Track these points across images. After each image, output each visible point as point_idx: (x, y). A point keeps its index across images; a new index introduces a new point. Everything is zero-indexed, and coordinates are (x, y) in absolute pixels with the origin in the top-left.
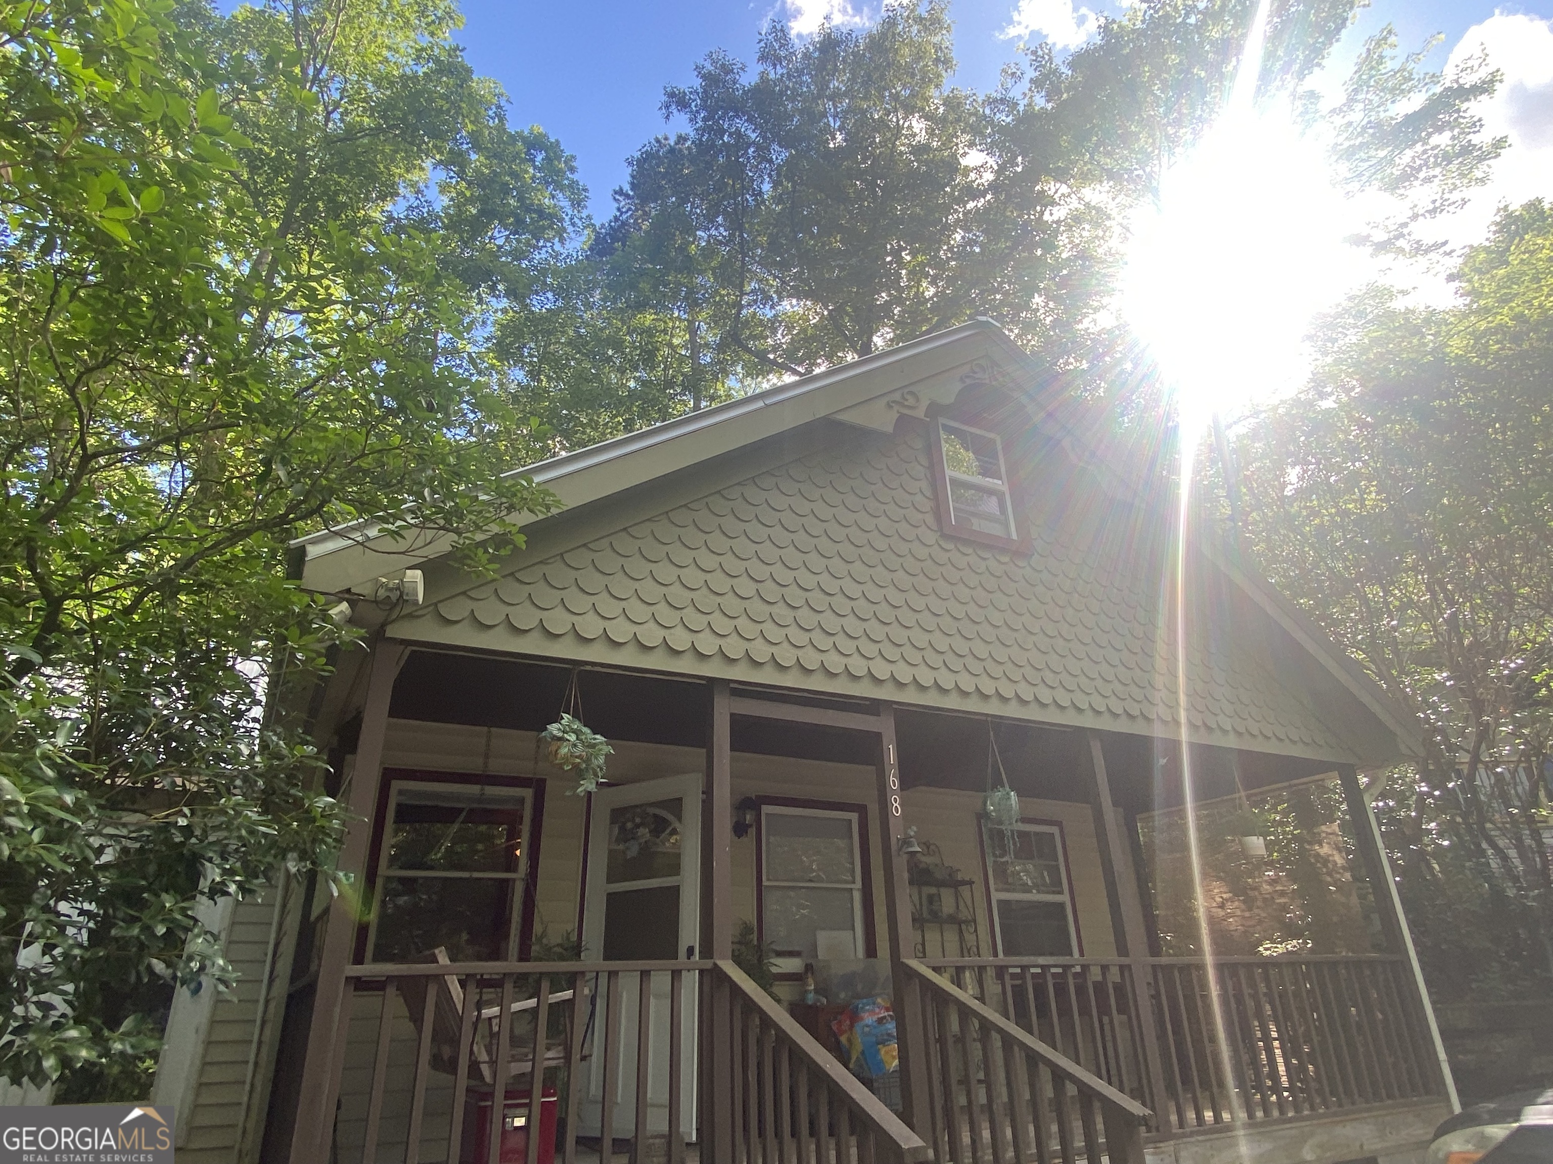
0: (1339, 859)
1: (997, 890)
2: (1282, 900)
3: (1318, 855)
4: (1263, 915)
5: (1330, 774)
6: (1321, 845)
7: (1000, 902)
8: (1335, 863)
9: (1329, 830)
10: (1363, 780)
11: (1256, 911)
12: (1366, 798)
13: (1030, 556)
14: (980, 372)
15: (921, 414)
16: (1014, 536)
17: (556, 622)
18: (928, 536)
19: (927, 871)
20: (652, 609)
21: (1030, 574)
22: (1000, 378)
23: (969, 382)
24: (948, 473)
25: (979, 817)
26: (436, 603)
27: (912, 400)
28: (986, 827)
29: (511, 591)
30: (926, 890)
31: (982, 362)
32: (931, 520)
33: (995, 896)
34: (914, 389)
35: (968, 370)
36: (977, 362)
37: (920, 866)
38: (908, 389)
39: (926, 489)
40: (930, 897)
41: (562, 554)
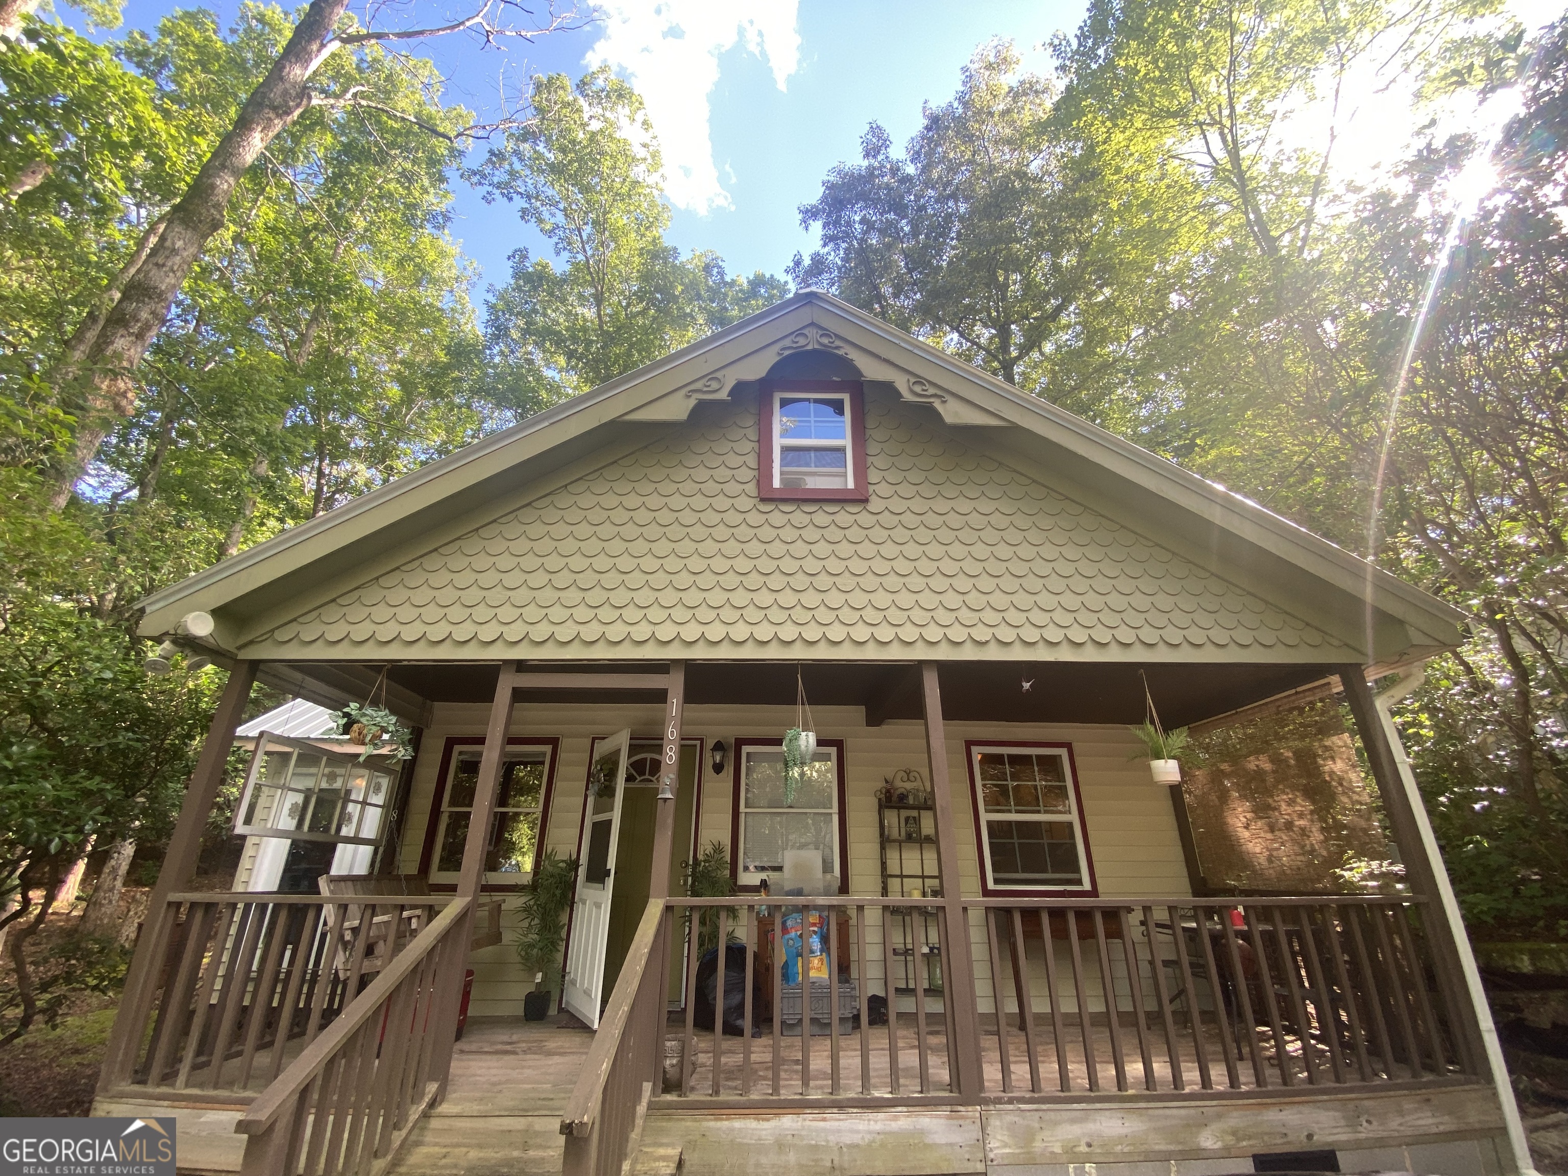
1: (987, 811)
12: (1380, 704)
13: (866, 501)
14: (802, 341)
15: (723, 395)
16: (851, 485)
17: (361, 632)
18: (745, 503)
19: (903, 797)
20: (446, 610)
21: (865, 519)
22: (825, 341)
23: (787, 353)
24: (778, 442)
25: (969, 744)
26: (273, 631)
27: (714, 385)
28: (977, 753)
29: (332, 613)
30: (904, 813)
31: (805, 331)
32: (751, 488)
33: (984, 817)
34: (719, 375)
35: (787, 342)
36: (799, 333)
37: (899, 792)
38: (711, 376)
39: (752, 461)
40: (907, 819)
41: (377, 578)
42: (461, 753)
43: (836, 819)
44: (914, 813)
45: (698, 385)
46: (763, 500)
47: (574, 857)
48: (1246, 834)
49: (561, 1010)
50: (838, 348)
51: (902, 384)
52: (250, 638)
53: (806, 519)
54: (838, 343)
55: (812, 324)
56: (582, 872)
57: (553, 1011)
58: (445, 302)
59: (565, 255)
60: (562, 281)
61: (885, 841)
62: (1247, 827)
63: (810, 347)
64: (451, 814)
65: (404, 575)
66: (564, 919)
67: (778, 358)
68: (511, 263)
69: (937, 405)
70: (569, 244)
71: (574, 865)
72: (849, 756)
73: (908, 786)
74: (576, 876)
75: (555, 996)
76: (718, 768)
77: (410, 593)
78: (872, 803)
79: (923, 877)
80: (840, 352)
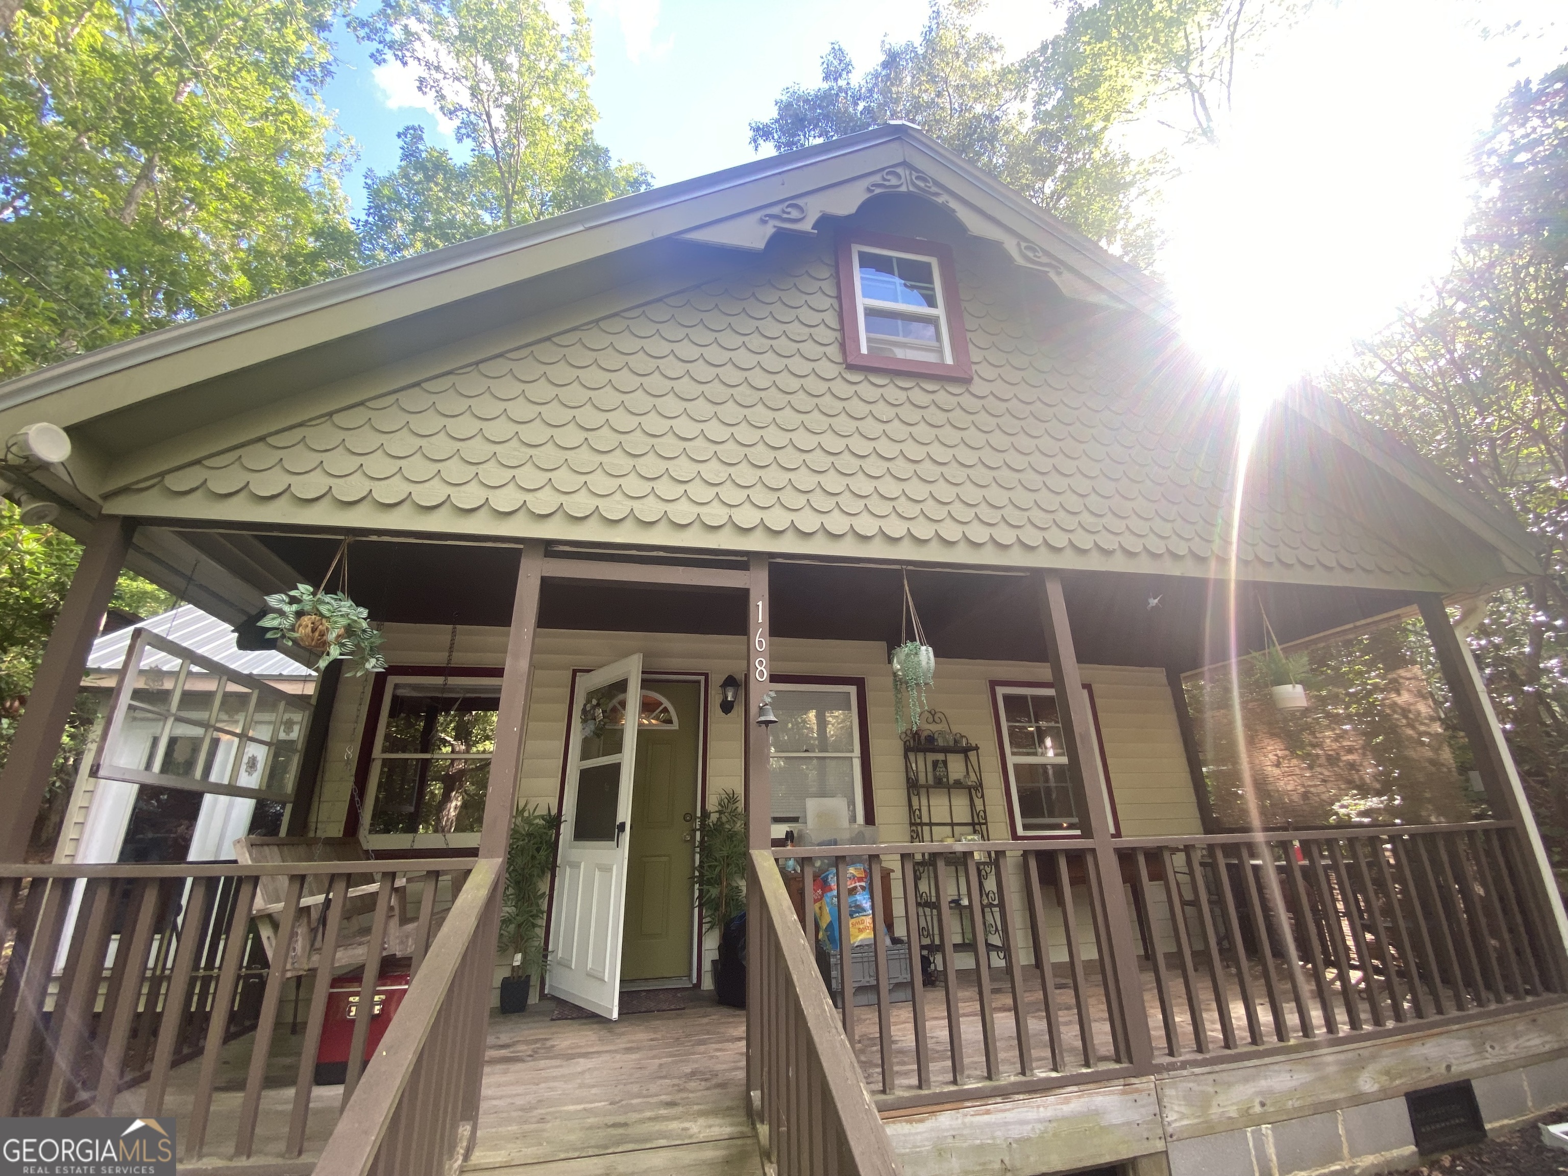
0: (1424, 708)
1: (1013, 754)
2: (1350, 757)
3: (1395, 704)
4: (1326, 773)
5: (1408, 609)
6: (1399, 694)
7: (1016, 766)
8: (1419, 713)
9: (1408, 675)
10: (1454, 612)
11: (1319, 769)
12: (1459, 634)
13: (966, 381)
14: (894, 181)
15: (807, 226)
16: (949, 360)
17: (309, 487)
18: (829, 370)
19: (931, 739)
20: (439, 466)
21: (967, 401)
22: (921, 184)
23: (878, 191)
24: (862, 302)
25: (994, 684)
26: (162, 474)
27: (795, 214)
28: (1001, 691)
29: (257, 456)
30: (931, 757)
31: (899, 170)
32: (833, 351)
33: (1011, 760)
34: (799, 202)
35: (877, 179)
36: (891, 170)
37: (926, 733)
38: (792, 201)
39: (831, 319)
40: (935, 764)
41: (330, 414)
42: (397, 686)
43: (857, 764)
44: (940, 757)
45: (776, 210)
46: (850, 367)
47: (554, 811)
48: (1277, 771)
49: (543, 996)
50: (937, 194)
51: (1011, 245)
52: (122, 483)
53: (902, 396)
54: (934, 189)
55: (904, 164)
56: (567, 830)
57: (533, 998)
58: (312, 183)
59: (469, 143)
60: (463, 174)
61: (913, 786)
62: (1278, 765)
63: (903, 189)
64: (385, 762)
65: (371, 414)
66: (544, 887)
67: (868, 196)
68: (400, 143)
69: (1052, 275)
70: (475, 130)
71: (555, 822)
72: (870, 696)
73: (934, 728)
74: (558, 834)
75: (535, 981)
76: (727, 707)
77: (383, 438)
78: (898, 746)
79: (952, 824)
80: (940, 200)
